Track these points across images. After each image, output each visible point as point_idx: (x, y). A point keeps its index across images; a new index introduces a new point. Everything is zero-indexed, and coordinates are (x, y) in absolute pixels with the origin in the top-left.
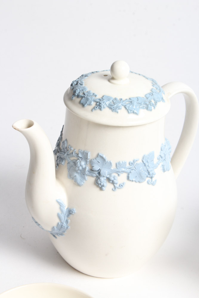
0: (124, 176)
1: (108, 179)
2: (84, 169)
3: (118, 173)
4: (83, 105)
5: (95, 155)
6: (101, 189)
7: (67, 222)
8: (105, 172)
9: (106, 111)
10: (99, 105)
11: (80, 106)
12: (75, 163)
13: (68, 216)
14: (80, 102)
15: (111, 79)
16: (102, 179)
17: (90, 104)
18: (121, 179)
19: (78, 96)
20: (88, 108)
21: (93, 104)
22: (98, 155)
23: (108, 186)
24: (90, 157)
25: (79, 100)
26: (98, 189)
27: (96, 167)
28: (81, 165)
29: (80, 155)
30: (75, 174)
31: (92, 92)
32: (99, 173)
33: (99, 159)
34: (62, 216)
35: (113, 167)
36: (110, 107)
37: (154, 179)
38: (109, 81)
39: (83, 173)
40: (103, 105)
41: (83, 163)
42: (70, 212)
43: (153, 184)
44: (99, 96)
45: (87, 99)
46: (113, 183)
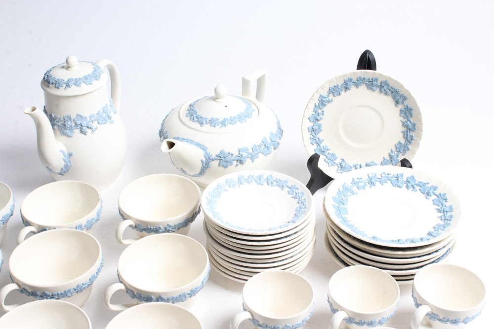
0: (96, 122)
1: (88, 127)
2: (71, 126)
3: (92, 122)
4: (58, 88)
5: (75, 116)
6: (85, 134)
7: (70, 161)
8: (84, 123)
9: (73, 87)
10: (68, 85)
11: (56, 89)
12: (64, 125)
13: (69, 158)
14: (55, 87)
15: (68, 68)
16: (84, 128)
17: (62, 86)
18: (95, 125)
19: (52, 84)
20: (62, 89)
21: (64, 85)
22: (77, 115)
23: (89, 131)
24: (72, 118)
25: (54, 85)
26: (83, 135)
27: (78, 123)
28: (68, 125)
29: (66, 119)
30: (66, 131)
31: (61, 78)
32: (81, 125)
33: (79, 117)
34: (66, 159)
35: (88, 119)
36: (75, 84)
37: (112, 119)
38: (67, 69)
39: (71, 128)
40: (70, 84)
41: (69, 123)
42: (70, 155)
43: (112, 123)
44: (66, 80)
45: (60, 84)
46: (91, 128)
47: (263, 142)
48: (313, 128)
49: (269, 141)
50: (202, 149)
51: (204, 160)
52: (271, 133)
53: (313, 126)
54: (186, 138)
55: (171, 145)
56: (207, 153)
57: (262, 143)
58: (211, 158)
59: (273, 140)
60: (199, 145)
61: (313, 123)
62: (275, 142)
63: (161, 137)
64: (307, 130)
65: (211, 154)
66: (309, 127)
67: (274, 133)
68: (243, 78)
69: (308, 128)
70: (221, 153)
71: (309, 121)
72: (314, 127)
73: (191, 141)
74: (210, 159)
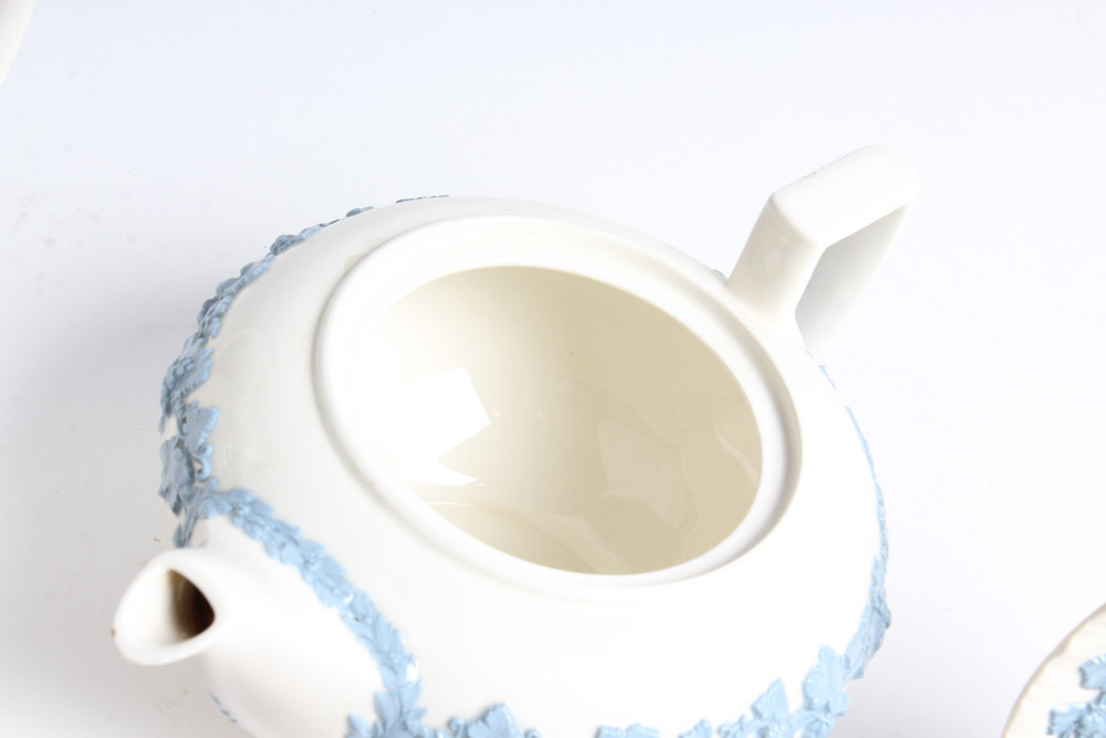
47: (757, 714)
48: (1079, 723)
49: (795, 701)
50: (377, 650)
51: (367, 718)
52: (825, 654)
53: (1089, 709)
54: (307, 532)
55: (193, 611)
56: (395, 692)
57: (749, 716)
58: (413, 725)
59: (818, 701)
60: (367, 621)
61: (1091, 695)
62: (827, 709)
63: (168, 410)
64: (1044, 723)
65: (420, 703)
66: (1062, 708)
67: (840, 649)
68: (771, 203)
69: (1053, 715)
70: (483, 717)
71: (1077, 678)
72: (1089, 718)
73: (325, 574)
74: (405, 727)
